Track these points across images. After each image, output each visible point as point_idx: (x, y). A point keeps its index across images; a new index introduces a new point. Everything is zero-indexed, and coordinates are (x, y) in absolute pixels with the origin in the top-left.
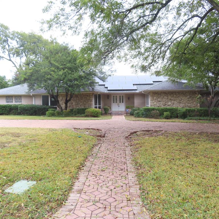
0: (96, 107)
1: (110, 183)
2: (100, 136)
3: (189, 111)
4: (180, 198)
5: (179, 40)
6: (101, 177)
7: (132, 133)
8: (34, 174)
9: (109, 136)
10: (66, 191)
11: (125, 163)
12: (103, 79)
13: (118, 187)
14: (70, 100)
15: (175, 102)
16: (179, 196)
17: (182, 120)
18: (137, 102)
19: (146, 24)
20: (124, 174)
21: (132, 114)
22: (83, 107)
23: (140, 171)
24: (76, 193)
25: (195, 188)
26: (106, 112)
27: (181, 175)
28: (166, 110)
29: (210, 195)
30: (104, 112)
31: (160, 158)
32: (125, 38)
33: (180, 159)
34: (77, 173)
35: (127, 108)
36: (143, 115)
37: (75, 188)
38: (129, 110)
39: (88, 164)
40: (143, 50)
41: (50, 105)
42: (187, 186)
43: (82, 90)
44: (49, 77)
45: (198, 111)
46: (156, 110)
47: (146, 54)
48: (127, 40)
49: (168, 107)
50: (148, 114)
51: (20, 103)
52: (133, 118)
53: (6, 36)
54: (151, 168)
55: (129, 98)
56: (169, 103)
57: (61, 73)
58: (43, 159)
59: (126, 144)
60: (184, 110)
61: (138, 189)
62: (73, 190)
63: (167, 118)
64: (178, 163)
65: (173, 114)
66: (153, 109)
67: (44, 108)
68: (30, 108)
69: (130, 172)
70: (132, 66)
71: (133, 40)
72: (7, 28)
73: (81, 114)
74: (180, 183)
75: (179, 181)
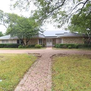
0: (40, 44)
1: (38, 80)
2: (39, 57)
3: (80, 45)
4: (71, 89)
5: (74, 14)
6: (35, 77)
7: (53, 55)
8: (3, 76)
9: (43, 56)
10: (15, 85)
11: (47, 70)
12: (42, 32)
13: (42, 82)
14: (28, 41)
15: (73, 41)
16: (71, 88)
17: (76, 49)
18: (57, 41)
19: (59, 6)
20: (46, 75)
21: (55, 47)
22: (34, 44)
23: (54, 74)
24: (20, 86)
25: (79, 83)
26: (44, 46)
27: (73, 76)
28: (70, 45)
29: (86, 87)
30: (43, 46)
31: (64, 67)
32: (50, 13)
33: (73, 68)
34: (24, 75)
35: (53, 44)
36: (59, 47)
37: (21, 83)
38: (54, 45)
39: (30, 70)
40: (58, 19)
41: (20, 43)
42: (75, 82)
43: (33, 37)
44: (19, 31)
45: (83, 45)
46: (65, 45)
47: (60, 20)
48: (51, 14)
49: (70, 44)
50: (62, 47)
51: (8, 43)
52: (55, 48)
53: (2, 15)
54: (59, 72)
55: (54, 40)
56: (71, 42)
57: (24, 30)
58: (9, 68)
59: (50, 60)
60: (77, 45)
61: (51, 84)
62: (19, 84)
63: (70, 48)
64: (72, 69)
65: (73, 47)
66: (64, 45)
67: (18, 45)
69: (49, 74)
70: (54, 26)
71: (54, 14)
72: (2, 11)
73: (33, 47)
74: (72, 81)
75: (72, 79)
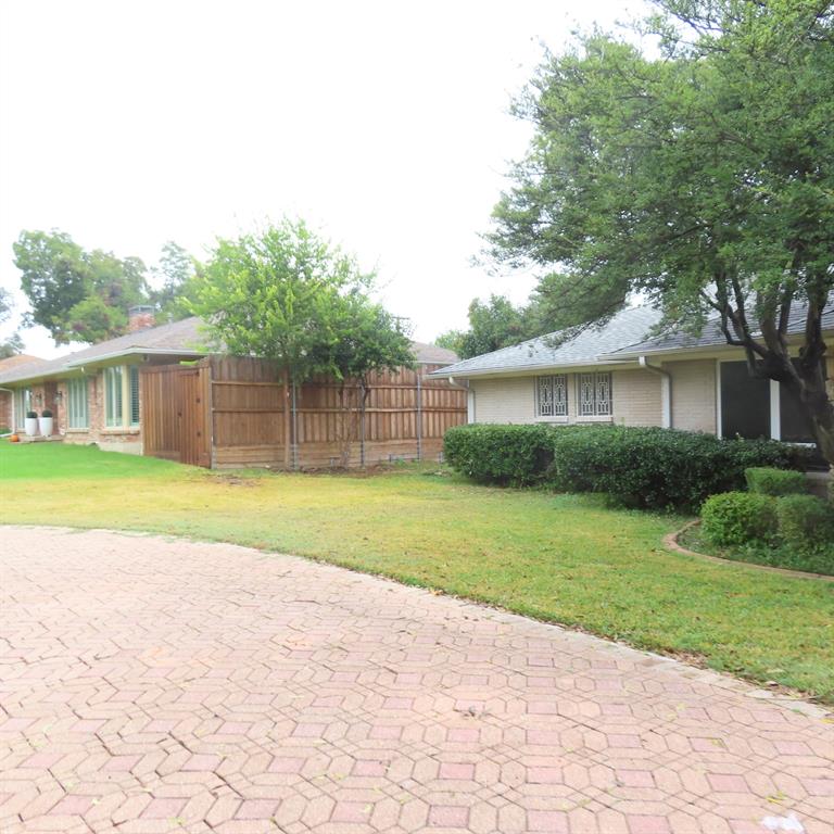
41: (776, 433)
51: (606, 418)
68: (623, 452)
